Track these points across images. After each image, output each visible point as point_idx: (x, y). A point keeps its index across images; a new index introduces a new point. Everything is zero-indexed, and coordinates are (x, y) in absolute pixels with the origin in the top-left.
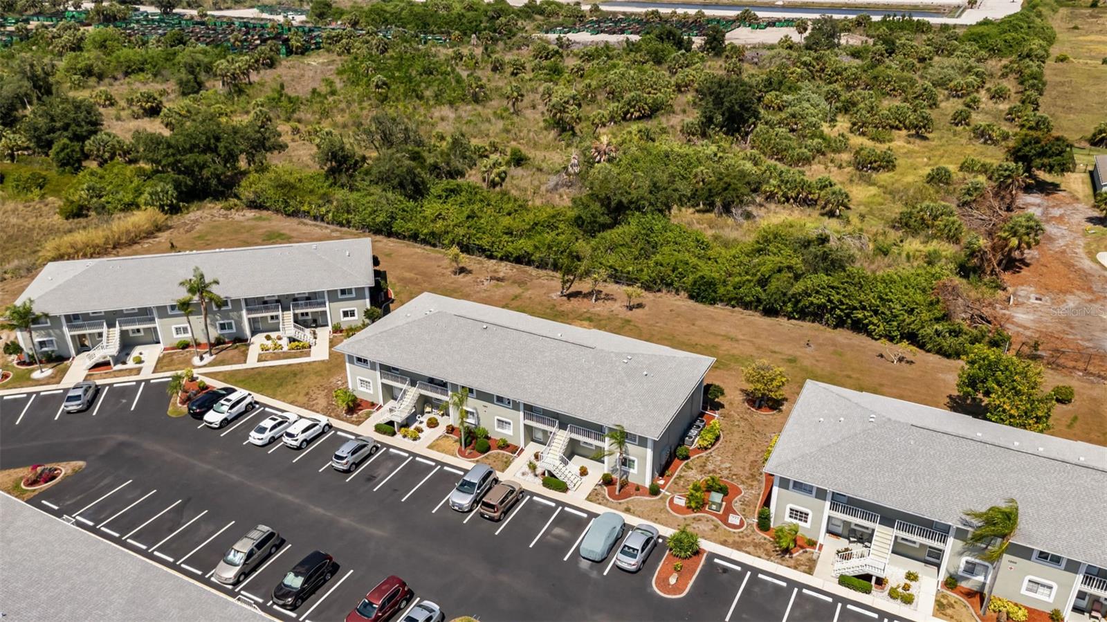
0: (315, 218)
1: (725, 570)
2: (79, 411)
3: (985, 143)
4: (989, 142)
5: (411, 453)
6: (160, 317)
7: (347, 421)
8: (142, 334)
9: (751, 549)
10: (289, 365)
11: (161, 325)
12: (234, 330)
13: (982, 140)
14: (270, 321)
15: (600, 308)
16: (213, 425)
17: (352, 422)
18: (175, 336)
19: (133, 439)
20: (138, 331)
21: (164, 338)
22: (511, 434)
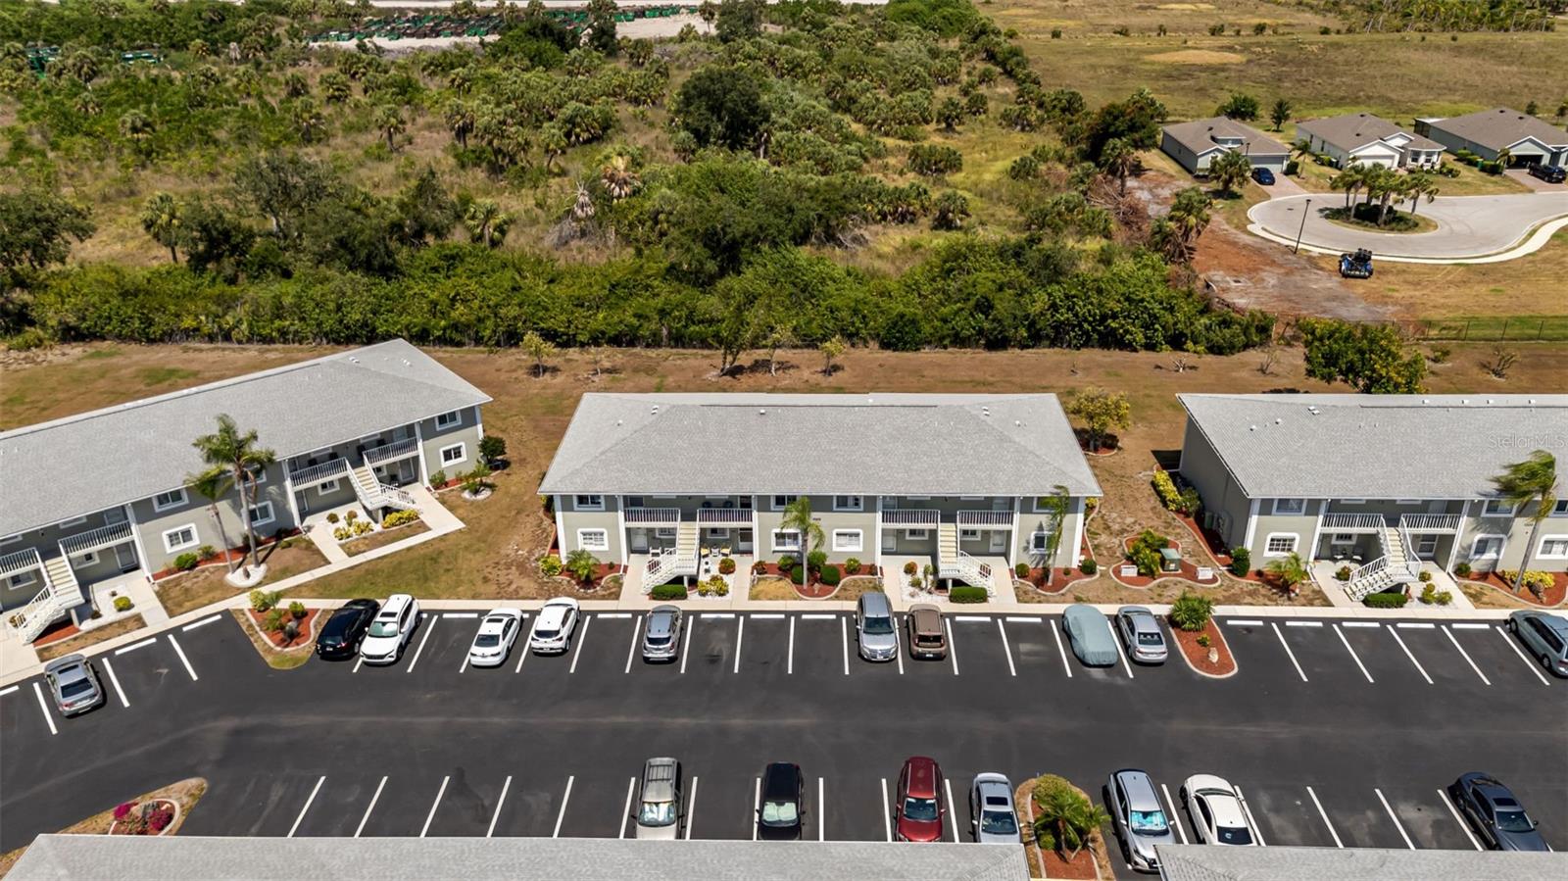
0: (211, 338)
1: (1249, 629)
2: (95, 708)
3: (1023, 130)
4: (1027, 128)
5: (738, 613)
6: (140, 522)
7: (593, 597)
8: (97, 560)
9: (1248, 599)
10: (409, 549)
11: (143, 535)
12: (273, 519)
13: (1019, 128)
14: (321, 493)
15: (787, 379)
16: (387, 659)
17: (603, 598)
18: (169, 550)
19: (250, 721)
20: (89, 557)
21: (149, 557)
22: (861, 550)
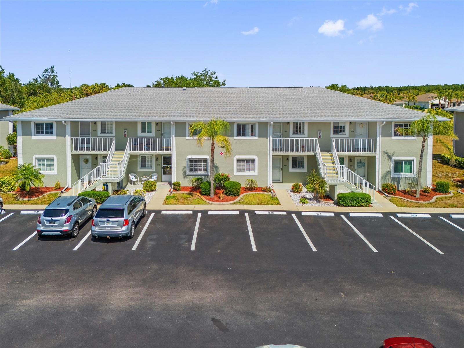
5: (151, 211)
22: (256, 174)
